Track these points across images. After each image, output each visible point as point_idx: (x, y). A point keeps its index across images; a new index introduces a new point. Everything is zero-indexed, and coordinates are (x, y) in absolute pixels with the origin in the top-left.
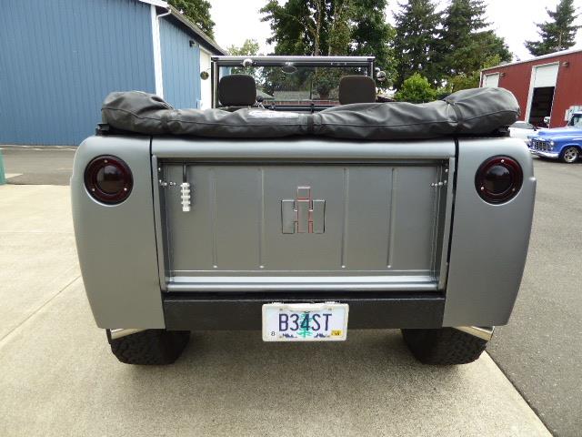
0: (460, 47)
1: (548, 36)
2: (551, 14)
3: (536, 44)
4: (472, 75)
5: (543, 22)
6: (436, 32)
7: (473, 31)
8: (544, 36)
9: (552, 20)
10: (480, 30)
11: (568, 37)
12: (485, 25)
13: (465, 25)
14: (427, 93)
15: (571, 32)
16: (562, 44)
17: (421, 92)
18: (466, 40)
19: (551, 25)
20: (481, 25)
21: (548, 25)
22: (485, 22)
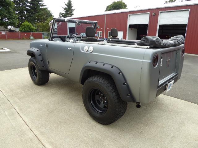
0: (37, 12)
1: (66, 12)
2: (66, 5)
3: (64, 14)
4: (45, 22)
5: (64, 7)
6: (28, 6)
7: (41, 7)
8: (65, 11)
9: (67, 7)
10: (43, 7)
11: (72, 12)
12: (44, 6)
13: (37, 5)
14: (32, 28)
15: (72, 11)
16: (71, 14)
17: (29, 28)
18: (39, 10)
19: (67, 8)
20: (43, 5)
21: (66, 8)
22: (44, 4)
